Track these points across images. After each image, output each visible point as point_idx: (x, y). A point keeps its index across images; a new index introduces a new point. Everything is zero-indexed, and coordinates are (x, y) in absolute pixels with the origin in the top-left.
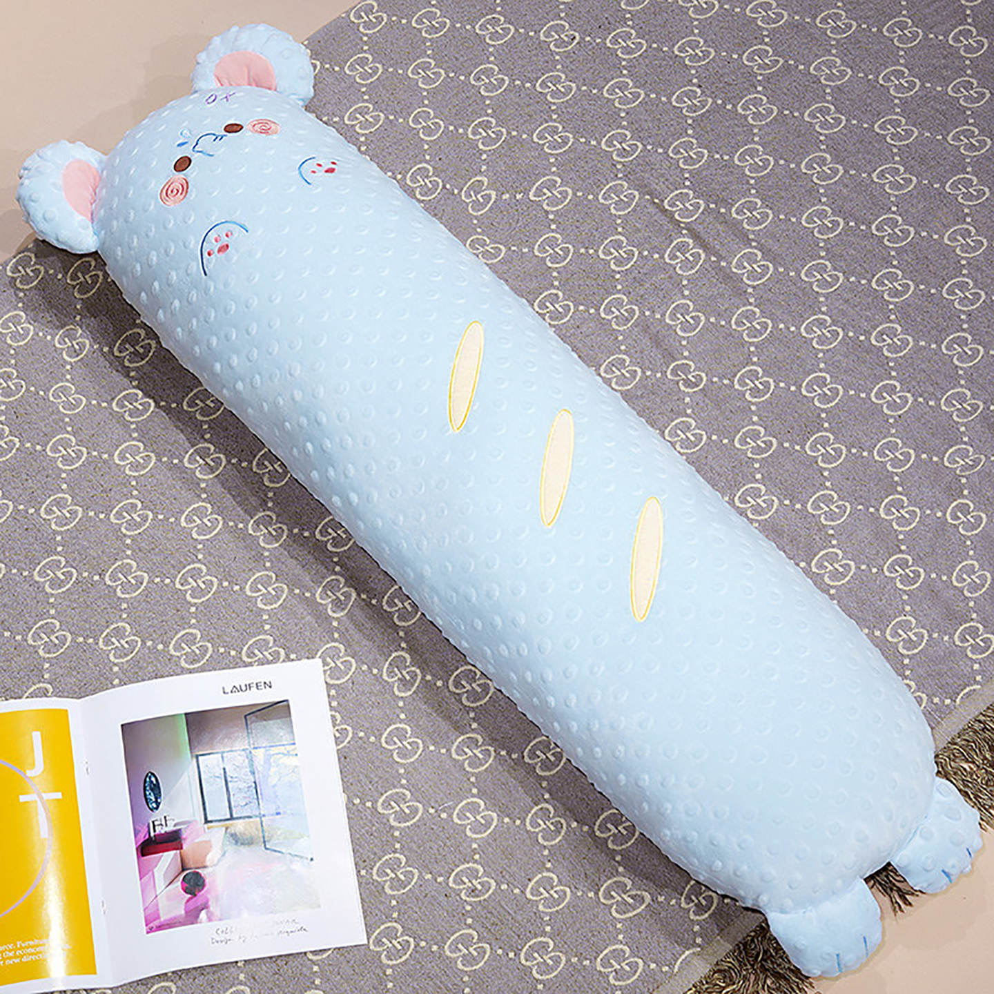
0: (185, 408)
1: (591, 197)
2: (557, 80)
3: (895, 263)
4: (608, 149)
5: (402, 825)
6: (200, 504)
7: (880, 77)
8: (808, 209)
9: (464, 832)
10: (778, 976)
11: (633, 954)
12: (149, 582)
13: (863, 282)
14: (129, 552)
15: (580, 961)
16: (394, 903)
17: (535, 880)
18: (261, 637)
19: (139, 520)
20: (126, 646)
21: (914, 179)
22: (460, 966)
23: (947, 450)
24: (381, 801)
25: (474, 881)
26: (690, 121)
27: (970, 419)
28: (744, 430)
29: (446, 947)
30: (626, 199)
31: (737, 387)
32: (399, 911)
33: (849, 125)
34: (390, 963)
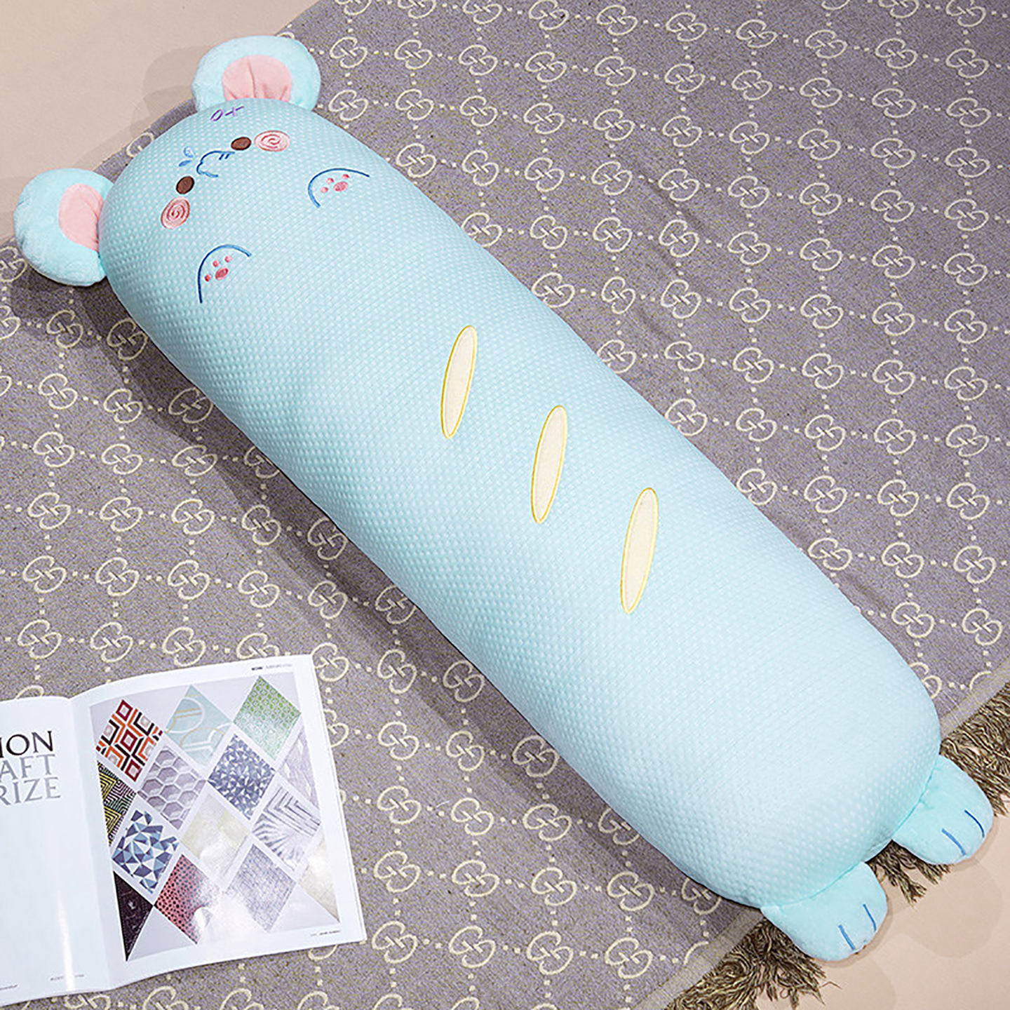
0: (170, 412)
1: (583, 178)
2: (547, 59)
3: (895, 239)
4: (600, 129)
5: (402, 823)
6: (190, 500)
7: (877, 49)
8: (806, 186)
9: (463, 829)
10: (788, 966)
11: (642, 946)
12: (140, 580)
13: (863, 259)
14: (119, 550)
15: (589, 955)
16: (396, 901)
17: (539, 874)
18: (255, 634)
19: (129, 516)
20: (118, 645)
21: (913, 153)
22: (465, 963)
23: (950, 430)
24: (380, 798)
25: (477, 877)
26: (683, 98)
27: (975, 398)
28: (745, 412)
29: (450, 945)
30: (619, 180)
31: (735, 368)
32: (402, 909)
33: (846, 99)
34: (392, 961)
